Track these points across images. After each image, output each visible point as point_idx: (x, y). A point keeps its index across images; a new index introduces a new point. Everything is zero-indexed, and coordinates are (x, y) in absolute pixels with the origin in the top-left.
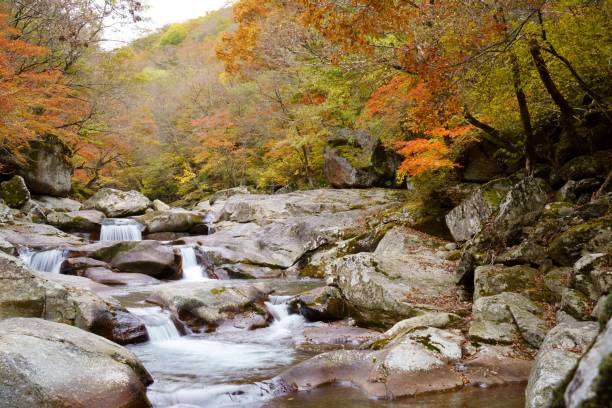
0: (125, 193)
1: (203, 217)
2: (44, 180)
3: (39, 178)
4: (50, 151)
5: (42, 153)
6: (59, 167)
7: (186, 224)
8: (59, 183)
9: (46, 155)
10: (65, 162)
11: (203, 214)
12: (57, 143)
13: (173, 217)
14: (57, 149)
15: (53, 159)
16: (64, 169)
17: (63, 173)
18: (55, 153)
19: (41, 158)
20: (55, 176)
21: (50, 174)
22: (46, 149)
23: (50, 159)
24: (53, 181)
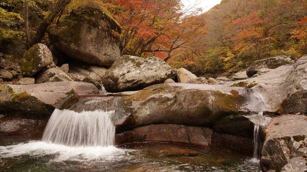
0: (141, 60)
1: (242, 100)
2: (87, 51)
3: (82, 49)
4: (95, 25)
5: (86, 26)
6: (105, 40)
7: (205, 112)
8: (105, 54)
9: (90, 28)
10: (111, 35)
11: (241, 91)
12: (102, 18)
13: (181, 98)
14: (103, 24)
15: (98, 32)
16: (111, 42)
17: (111, 46)
18: (100, 27)
19: (85, 30)
20: (101, 48)
21: (95, 46)
22: (89, 22)
23: (94, 32)
24: (99, 52)
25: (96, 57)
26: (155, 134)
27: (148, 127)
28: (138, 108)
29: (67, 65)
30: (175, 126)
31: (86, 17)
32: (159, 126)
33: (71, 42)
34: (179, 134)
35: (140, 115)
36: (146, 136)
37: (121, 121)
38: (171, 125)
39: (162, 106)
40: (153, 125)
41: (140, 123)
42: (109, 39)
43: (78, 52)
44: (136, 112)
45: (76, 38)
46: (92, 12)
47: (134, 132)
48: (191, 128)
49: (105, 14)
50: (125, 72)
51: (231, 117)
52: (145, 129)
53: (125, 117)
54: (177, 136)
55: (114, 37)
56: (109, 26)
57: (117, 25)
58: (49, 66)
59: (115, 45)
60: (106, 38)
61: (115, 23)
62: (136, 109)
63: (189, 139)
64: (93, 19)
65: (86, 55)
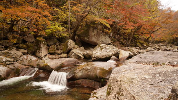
2: (92, 40)
3: (90, 40)
4: (96, 28)
5: (91, 29)
6: (101, 35)
9: (93, 30)
12: (100, 25)
14: (100, 27)
15: (97, 31)
16: (104, 35)
17: (104, 37)
18: (98, 29)
19: (91, 31)
20: (99, 38)
21: (96, 37)
22: (93, 27)
23: (95, 32)
24: (98, 40)
25: (96, 43)
26: (84, 83)
27: (81, 80)
28: (78, 72)
29: (83, 47)
30: (91, 80)
31: (92, 25)
32: (85, 80)
33: (85, 37)
34: (92, 84)
35: (78, 75)
36: (80, 83)
37: (69, 77)
38: (89, 80)
39: (85, 72)
40: (83, 79)
41: (78, 78)
42: (103, 34)
43: (88, 41)
44: (76, 74)
45: (87, 35)
46: (94, 22)
47: (75, 82)
48: (96, 82)
49: (100, 23)
50: (96, 52)
51: (103, 80)
52: (80, 81)
53: (71, 76)
54: (91, 85)
55: (105, 33)
56: (103, 27)
57: (107, 27)
58: (73, 49)
59: (106, 36)
60: (101, 33)
61: (106, 26)
62: (77, 73)
63: (95, 87)
64: (95, 26)
65: (91, 42)
